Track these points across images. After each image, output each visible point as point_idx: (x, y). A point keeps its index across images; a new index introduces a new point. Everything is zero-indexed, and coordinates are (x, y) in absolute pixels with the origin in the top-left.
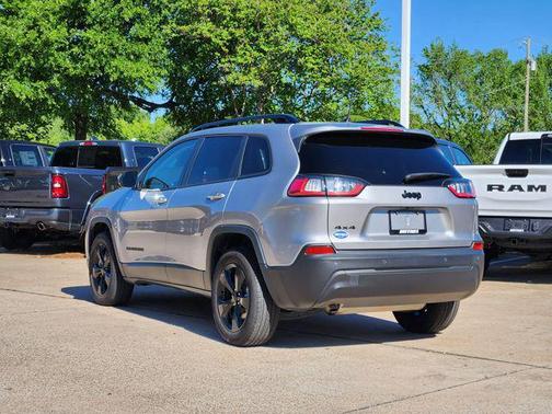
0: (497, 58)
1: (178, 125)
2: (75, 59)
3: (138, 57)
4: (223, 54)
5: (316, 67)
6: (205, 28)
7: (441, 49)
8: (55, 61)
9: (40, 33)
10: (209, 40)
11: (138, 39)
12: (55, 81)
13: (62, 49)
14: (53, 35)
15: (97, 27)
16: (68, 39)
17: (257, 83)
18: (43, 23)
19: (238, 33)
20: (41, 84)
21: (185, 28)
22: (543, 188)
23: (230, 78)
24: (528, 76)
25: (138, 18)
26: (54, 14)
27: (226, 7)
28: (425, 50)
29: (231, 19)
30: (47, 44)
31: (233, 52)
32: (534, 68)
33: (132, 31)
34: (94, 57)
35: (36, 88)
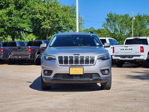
0: (126, 16)
1: (36, 36)
2: (10, 23)
3: (24, 23)
4: (42, 21)
5: (62, 24)
6: (38, 16)
7: (112, 14)
8: (6, 24)
9: (2, 18)
10: (39, 18)
11: (24, 19)
12: (6, 28)
13: (7, 21)
14: (5, 18)
15: (15, 16)
16: (8, 19)
17: (50, 28)
18: (3, 16)
19: (46, 16)
20: (3, 29)
21: (34, 16)
22: (132, 49)
23: (43, 27)
24: (133, 21)
25: (24, 14)
26: (5, 14)
27: (43, 11)
28: (108, 15)
29: (44, 13)
30: (4, 20)
31: (44, 21)
32: (134, 19)
33: (23, 17)
34: (14, 23)
35: (1, 30)
